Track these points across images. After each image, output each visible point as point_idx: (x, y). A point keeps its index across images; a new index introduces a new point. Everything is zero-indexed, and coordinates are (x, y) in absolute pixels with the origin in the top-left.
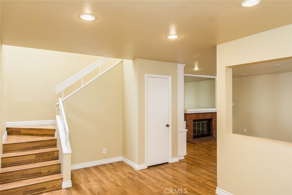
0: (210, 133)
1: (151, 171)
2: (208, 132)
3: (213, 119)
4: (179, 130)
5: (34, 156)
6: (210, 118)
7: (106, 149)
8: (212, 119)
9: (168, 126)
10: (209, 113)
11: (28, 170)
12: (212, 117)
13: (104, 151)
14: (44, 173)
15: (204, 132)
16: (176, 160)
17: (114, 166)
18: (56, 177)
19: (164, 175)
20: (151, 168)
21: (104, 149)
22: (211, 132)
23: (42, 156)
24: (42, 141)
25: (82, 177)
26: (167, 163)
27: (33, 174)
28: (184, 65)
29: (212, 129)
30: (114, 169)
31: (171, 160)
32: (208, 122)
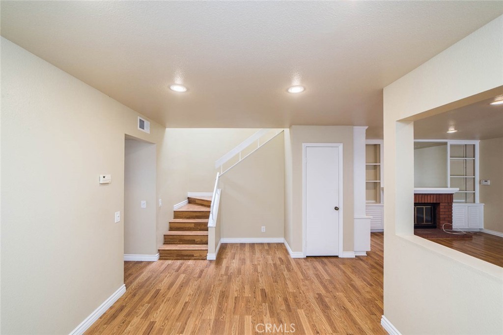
0: (434, 224)
1: (307, 263)
2: (431, 222)
3: (441, 204)
4: (356, 216)
5: (193, 224)
6: (435, 202)
7: (264, 227)
8: (439, 203)
9: (337, 209)
10: (431, 194)
11: (185, 237)
12: (438, 200)
13: (262, 229)
14: (197, 242)
15: (423, 222)
16: (351, 255)
17: (269, 247)
18: (203, 247)
19: (320, 272)
20: (309, 259)
21: (262, 227)
22: (437, 224)
23: (199, 226)
24: (203, 212)
25: (232, 252)
26: (337, 257)
27: (189, 240)
28: (367, 127)
29: (439, 219)
30: (267, 250)
31: (343, 255)
32: (431, 208)
